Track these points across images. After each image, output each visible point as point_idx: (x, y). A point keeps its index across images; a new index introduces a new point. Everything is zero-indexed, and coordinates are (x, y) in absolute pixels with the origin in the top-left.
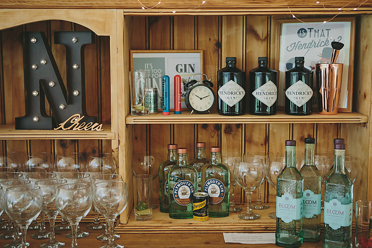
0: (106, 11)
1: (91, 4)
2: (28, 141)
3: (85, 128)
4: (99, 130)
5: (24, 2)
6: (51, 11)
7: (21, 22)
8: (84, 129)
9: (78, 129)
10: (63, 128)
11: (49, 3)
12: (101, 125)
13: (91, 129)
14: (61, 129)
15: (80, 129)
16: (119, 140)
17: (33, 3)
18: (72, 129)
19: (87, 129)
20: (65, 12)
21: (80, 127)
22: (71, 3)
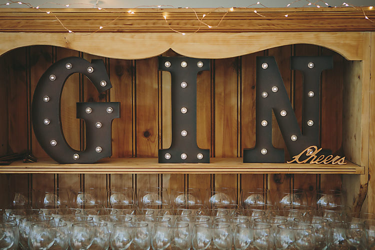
0: (360, 34)
1: (346, 26)
2: (239, 175)
3: (324, 161)
4: (342, 163)
5: (273, 25)
6: (301, 34)
7: (267, 47)
8: (323, 163)
9: (316, 162)
10: (298, 162)
11: (300, 26)
12: (343, 159)
13: (331, 163)
14: (295, 162)
15: (318, 162)
16: (369, 175)
17: (282, 26)
18: (308, 162)
19: (326, 162)
20: (315, 35)
21: (318, 160)
22: (323, 25)
